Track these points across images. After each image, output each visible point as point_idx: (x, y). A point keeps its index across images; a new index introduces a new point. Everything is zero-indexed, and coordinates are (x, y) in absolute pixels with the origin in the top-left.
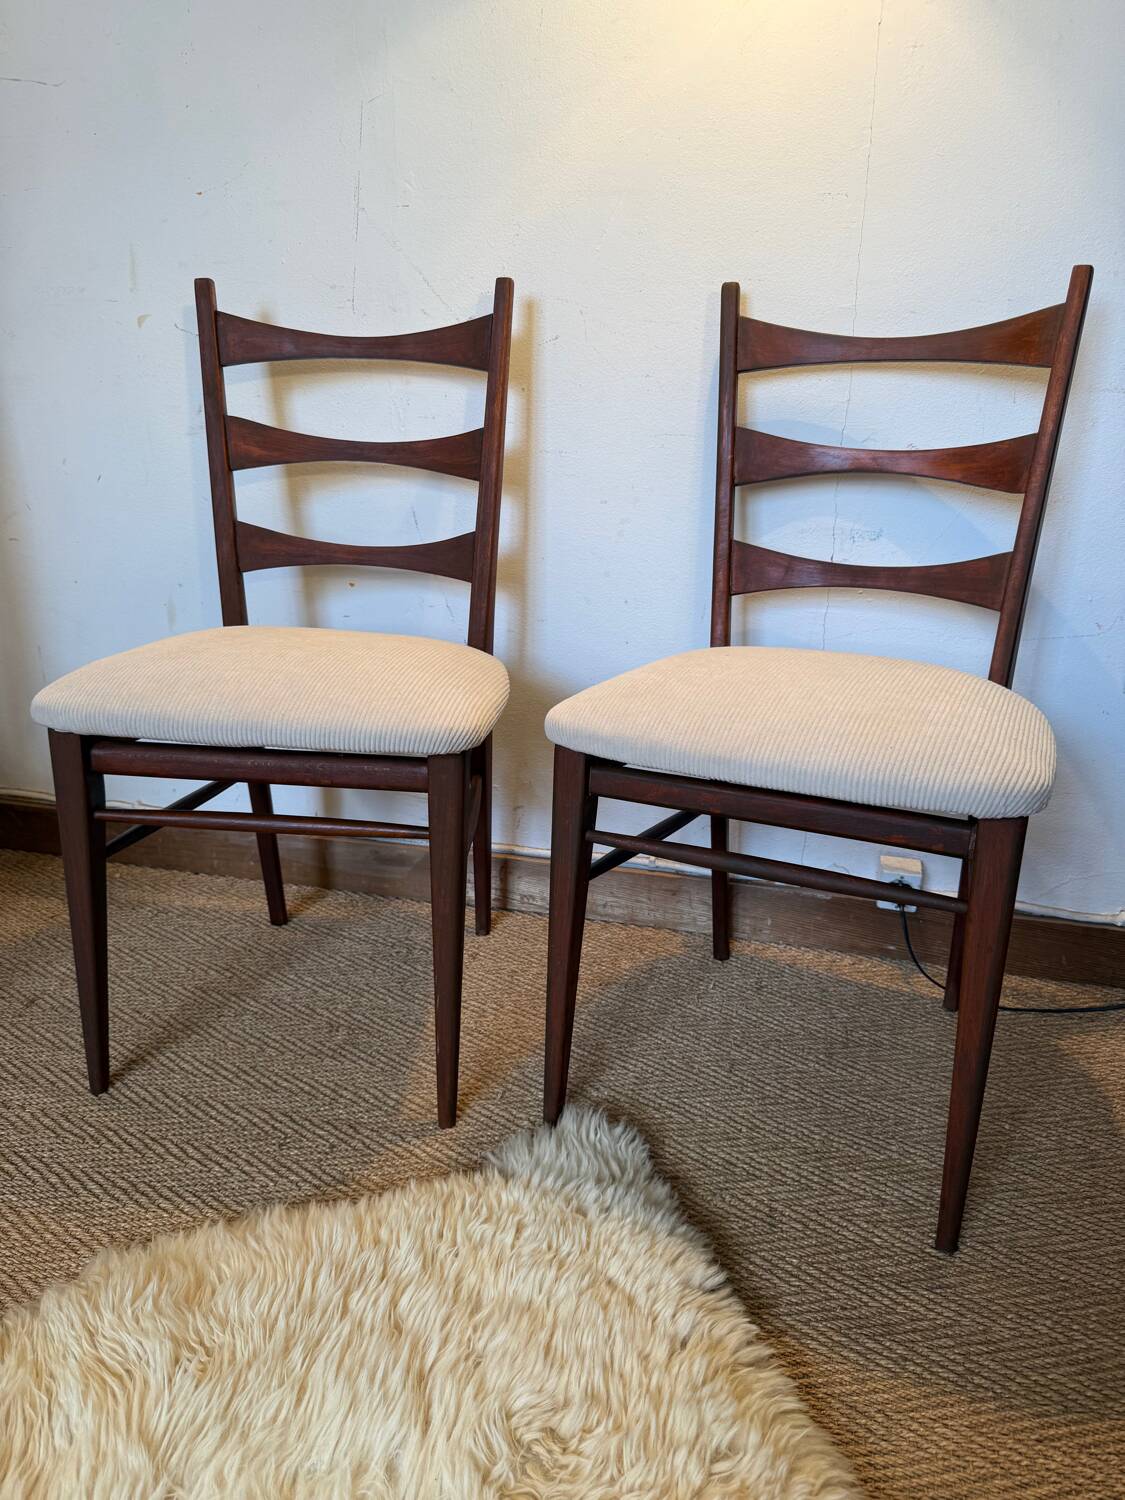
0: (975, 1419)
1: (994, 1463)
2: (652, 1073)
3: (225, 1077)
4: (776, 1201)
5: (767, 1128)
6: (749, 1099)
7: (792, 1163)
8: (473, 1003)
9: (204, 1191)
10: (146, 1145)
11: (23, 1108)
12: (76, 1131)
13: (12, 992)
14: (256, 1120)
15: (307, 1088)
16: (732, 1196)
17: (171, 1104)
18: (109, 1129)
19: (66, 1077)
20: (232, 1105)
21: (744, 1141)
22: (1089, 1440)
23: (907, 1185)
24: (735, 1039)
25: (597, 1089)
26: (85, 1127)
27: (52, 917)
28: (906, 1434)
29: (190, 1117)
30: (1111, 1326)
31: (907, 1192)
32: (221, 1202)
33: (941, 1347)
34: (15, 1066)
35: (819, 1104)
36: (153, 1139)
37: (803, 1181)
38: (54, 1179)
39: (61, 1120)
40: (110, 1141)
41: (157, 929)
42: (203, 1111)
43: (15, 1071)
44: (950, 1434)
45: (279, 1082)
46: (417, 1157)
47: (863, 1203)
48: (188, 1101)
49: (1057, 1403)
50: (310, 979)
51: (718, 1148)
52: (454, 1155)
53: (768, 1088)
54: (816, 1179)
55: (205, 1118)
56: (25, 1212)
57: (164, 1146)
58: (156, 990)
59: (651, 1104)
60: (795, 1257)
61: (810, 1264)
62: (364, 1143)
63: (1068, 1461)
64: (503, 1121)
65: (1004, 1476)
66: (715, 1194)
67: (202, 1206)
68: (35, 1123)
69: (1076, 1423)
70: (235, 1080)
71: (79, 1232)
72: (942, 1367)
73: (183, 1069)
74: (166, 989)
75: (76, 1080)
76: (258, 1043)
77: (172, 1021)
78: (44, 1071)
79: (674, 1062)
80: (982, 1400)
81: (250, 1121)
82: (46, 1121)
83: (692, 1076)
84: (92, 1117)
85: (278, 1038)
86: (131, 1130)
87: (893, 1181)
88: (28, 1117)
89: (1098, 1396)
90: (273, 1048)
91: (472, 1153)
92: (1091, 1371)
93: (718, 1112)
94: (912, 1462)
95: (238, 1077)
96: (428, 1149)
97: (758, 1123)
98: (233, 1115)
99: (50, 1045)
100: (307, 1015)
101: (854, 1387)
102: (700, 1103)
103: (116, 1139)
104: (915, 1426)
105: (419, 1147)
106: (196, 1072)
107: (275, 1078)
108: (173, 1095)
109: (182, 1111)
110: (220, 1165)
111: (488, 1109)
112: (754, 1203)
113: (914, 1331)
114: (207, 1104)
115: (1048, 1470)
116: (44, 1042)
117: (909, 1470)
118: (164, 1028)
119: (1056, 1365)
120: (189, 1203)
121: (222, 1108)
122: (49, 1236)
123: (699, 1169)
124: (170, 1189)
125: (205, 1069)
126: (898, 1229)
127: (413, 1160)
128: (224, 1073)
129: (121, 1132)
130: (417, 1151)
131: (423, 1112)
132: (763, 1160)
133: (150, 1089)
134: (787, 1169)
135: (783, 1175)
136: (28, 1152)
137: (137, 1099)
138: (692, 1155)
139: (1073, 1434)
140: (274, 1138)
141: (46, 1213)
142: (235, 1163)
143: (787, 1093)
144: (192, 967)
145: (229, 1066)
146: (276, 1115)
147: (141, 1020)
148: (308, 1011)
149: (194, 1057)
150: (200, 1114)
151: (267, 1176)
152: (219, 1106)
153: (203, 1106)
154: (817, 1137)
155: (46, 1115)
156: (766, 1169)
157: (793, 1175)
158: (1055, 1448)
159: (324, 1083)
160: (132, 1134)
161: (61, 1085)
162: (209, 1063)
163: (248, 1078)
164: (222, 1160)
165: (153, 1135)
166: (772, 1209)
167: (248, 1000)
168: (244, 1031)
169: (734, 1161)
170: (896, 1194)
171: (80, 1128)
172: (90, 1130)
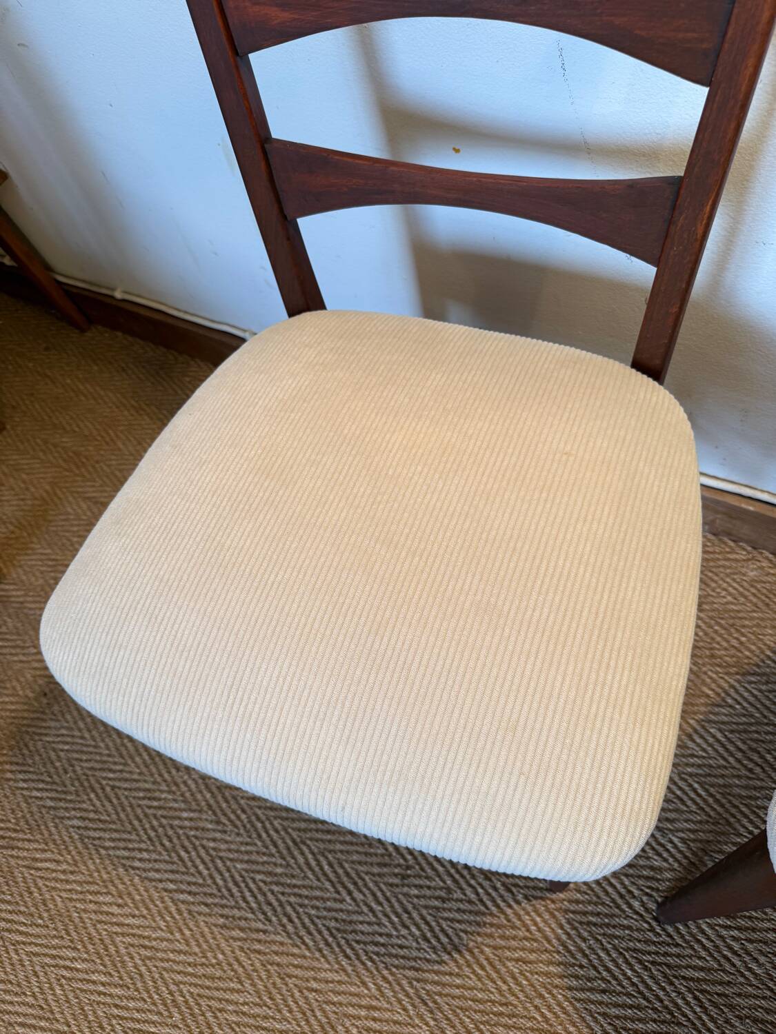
18: (258, 819)
38: (219, 880)
40: (260, 836)
57: (302, 854)
86: (276, 823)
110: (350, 893)
120: (327, 943)
124: (311, 917)
142: (364, 895)
151: (391, 921)
160: (277, 831)
164: (352, 888)
165: (294, 834)
171: (234, 812)
172: (243, 817)
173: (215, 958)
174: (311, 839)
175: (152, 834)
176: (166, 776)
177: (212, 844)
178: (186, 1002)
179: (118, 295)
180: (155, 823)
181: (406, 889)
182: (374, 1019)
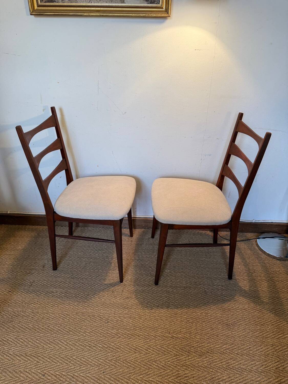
0: (245, 323)
1: (250, 330)
2: (176, 265)
3: (94, 278)
4: (205, 289)
5: (200, 274)
6: (195, 268)
7: (206, 280)
8: (136, 253)
9: (103, 304)
10: (86, 296)
11: (56, 292)
12: (71, 296)
13: (38, 265)
14: (105, 287)
15: (112, 278)
16: (198, 289)
17: (86, 286)
18: (77, 294)
19: (62, 284)
20: (99, 284)
21: (196, 277)
22: (262, 323)
23: (226, 282)
24: (188, 254)
25: (167, 270)
26: (72, 295)
27: (35, 243)
28: (236, 328)
29: (92, 289)
30: (262, 303)
31: (226, 283)
32: (107, 306)
33: (238, 311)
34: (49, 283)
35: (207, 267)
36: (87, 295)
37: (209, 284)
38: (72, 307)
39: (66, 294)
40: (78, 297)
41: (61, 243)
42: (94, 287)
43: (50, 284)
44: (242, 326)
45: (106, 278)
46: (139, 290)
47: (220, 287)
48: (89, 285)
49: (257, 318)
50: (100, 252)
51: (192, 279)
52: (146, 289)
53: (197, 265)
54: (211, 283)
55: (95, 288)
56: (70, 315)
57: (90, 296)
58: (69, 259)
59: (178, 272)
60: (211, 299)
61: (214, 300)
62: (128, 289)
63: (260, 327)
64: (152, 280)
65: (252, 332)
66: (195, 289)
67: (104, 307)
68: (61, 295)
69: (260, 321)
70: (97, 279)
71: (83, 317)
72: (239, 315)
73: (84, 278)
74: (71, 259)
75: (64, 284)
76: (97, 269)
77: (77, 267)
78: (56, 283)
79: (179, 262)
80: (246, 320)
81: (104, 288)
82: (63, 295)
83: (183, 264)
84: (72, 292)
85: (101, 267)
87: (224, 281)
88: (59, 294)
89: (263, 316)
90: (101, 270)
91: (149, 288)
92: (260, 312)
93: (190, 272)
94: (238, 332)
95: (97, 278)
96: (141, 288)
97: (198, 273)
98: (100, 287)
99: (54, 277)
100: (104, 261)
101: (227, 321)
102: (186, 270)
103: (79, 296)
104: (237, 326)
105: (139, 288)
106: (88, 278)
107: (104, 277)
108: (86, 284)
109: (89, 288)
110: (103, 298)
111: (148, 278)
112: (202, 290)
113: (233, 309)
114: (94, 285)
115: (257, 329)
116: (52, 276)
117: (238, 334)
118: (76, 269)
119: (255, 311)
120: (101, 307)
121: (97, 286)
122: (78, 319)
123: (190, 284)
124: (96, 305)
125: (89, 277)
126: (226, 291)
127: (139, 291)
128: (93, 277)
129: (80, 295)
130: (139, 289)
131: (136, 280)
132: (201, 281)
133: (80, 284)
134: (205, 282)
135: (205, 283)
136: (63, 302)
137: (79, 287)
138: (188, 282)
139: (260, 323)
140: (111, 291)
141: (74, 315)
142: (106, 297)
143: (201, 265)
144: (74, 252)
145: (94, 276)
146: (108, 285)
147: (70, 267)
148: (103, 260)
149: (85, 274)
150: (93, 288)
151: (113, 299)
152: (96, 285)
153: (93, 286)
154: (209, 274)
155: (62, 293)
156: (202, 282)
157: (206, 283)
158: (258, 325)
159: (115, 276)
160: (82, 295)
161: (62, 286)
162: (89, 275)
163: (99, 278)
164: (103, 297)
165: (86, 294)
166: (205, 291)
167: (90, 259)
168: (93, 266)
169: (196, 282)
170: (225, 284)
171: (71, 295)
172: (73, 295)
173: (76, 320)
174: (90, 293)
175: (52, 305)
176: (51, 295)
177: (68, 302)
178: (73, 330)
179: (9, 213)
180: (51, 303)
181: (114, 293)
182: (116, 314)
